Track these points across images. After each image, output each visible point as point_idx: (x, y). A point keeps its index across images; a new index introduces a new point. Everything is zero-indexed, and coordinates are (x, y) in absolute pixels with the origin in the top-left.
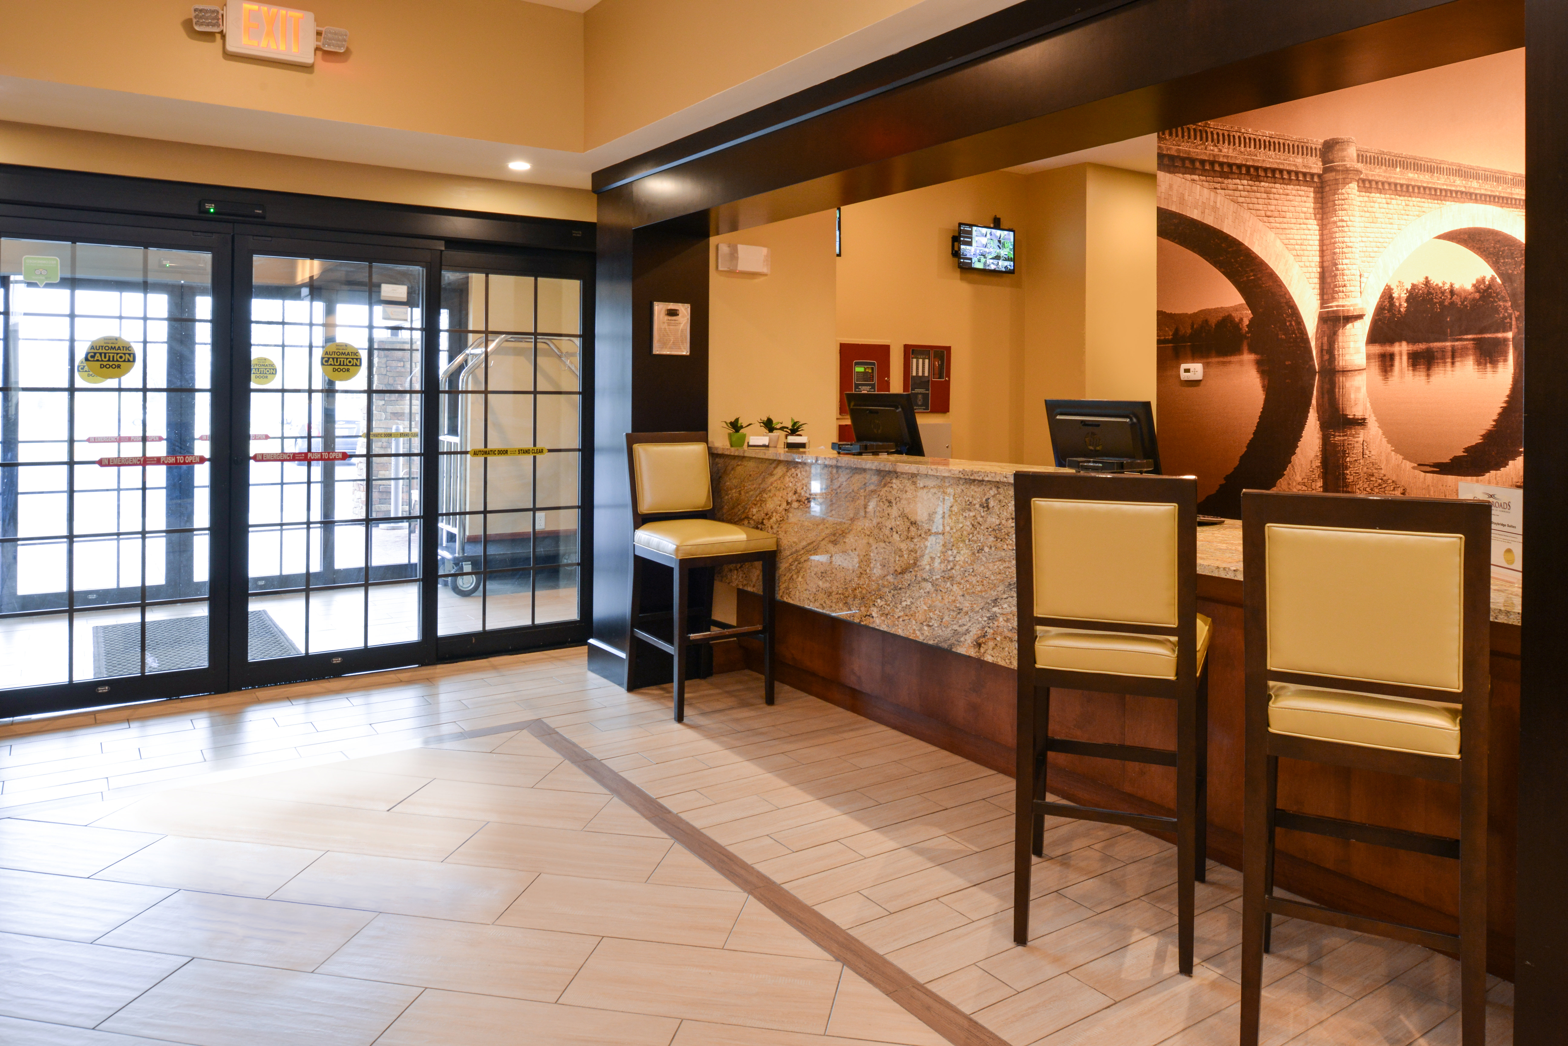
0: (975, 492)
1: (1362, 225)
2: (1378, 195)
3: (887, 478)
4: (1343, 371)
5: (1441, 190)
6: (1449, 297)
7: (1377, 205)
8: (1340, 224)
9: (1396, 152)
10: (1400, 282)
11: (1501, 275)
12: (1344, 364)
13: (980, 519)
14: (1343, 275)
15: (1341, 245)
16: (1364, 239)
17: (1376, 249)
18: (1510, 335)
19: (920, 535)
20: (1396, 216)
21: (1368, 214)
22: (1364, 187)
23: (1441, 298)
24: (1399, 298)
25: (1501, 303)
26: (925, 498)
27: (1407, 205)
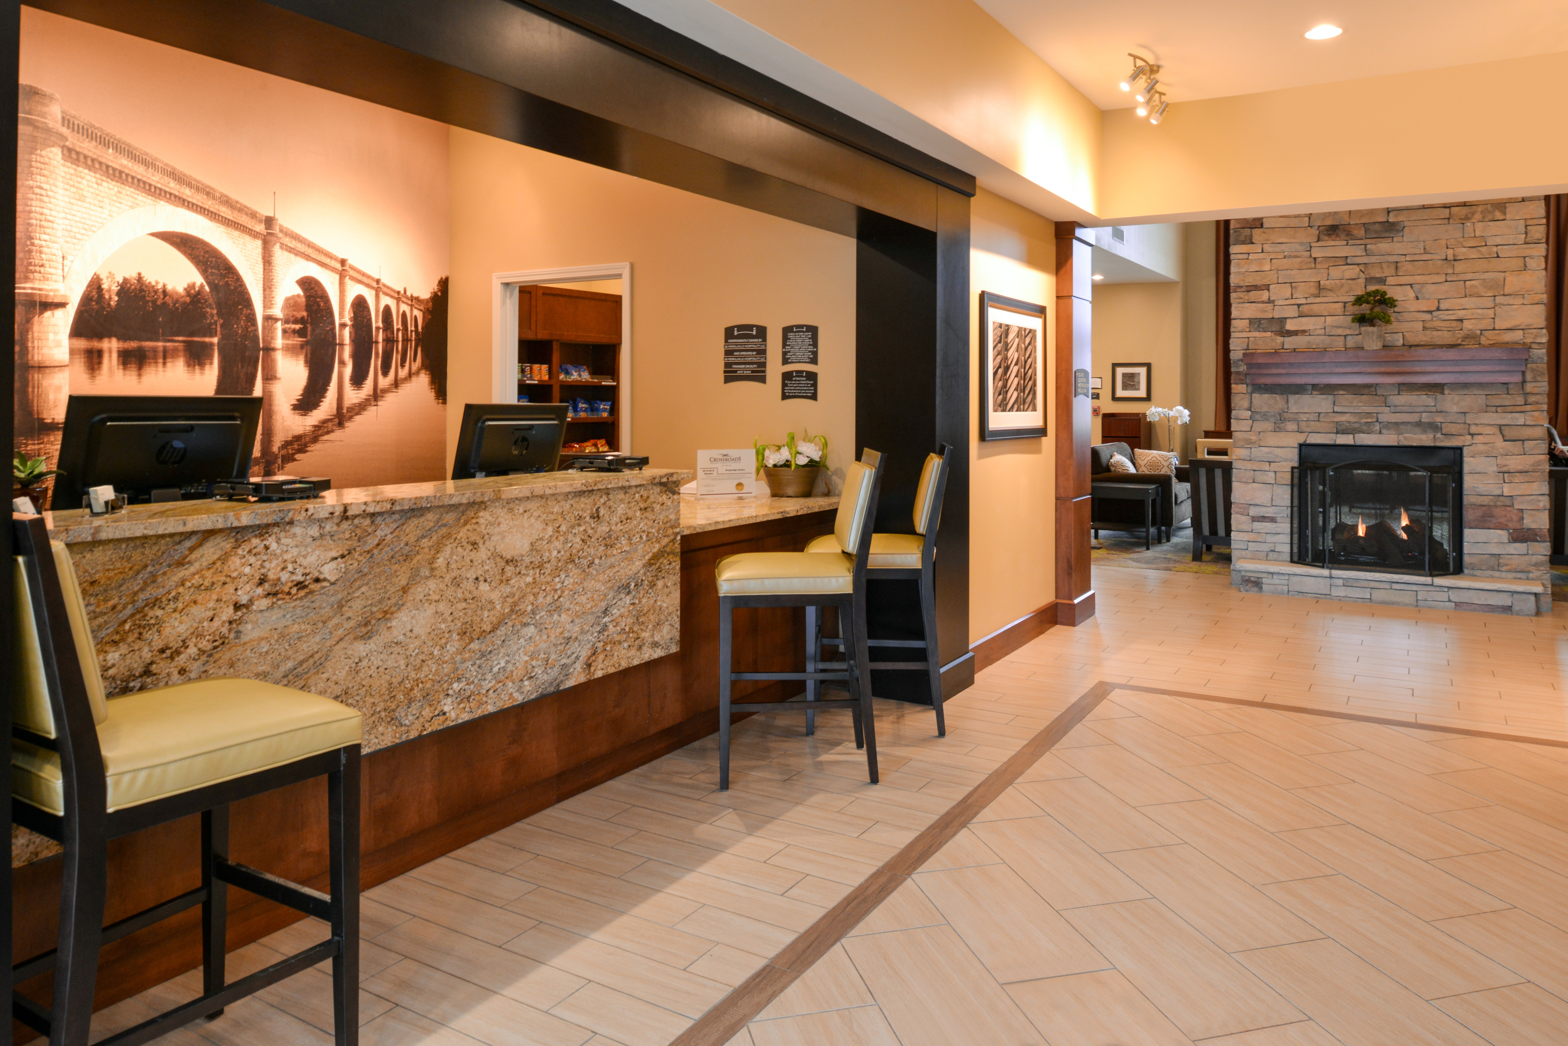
0: (586, 504)
1: (67, 199)
2: (86, 171)
3: (468, 512)
4: (39, 367)
5: (155, 187)
6: (162, 297)
7: (85, 182)
8: (37, 190)
9: (109, 131)
10: (110, 273)
11: (209, 283)
12: (40, 358)
13: (590, 532)
14: (41, 252)
15: (38, 216)
16: (69, 217)
17: (83, 231)
18: (215, 340)
19: (520, 573)
20: (106, 201)
21: (73, 190)
22: (70, 157)
23: (154, 296)
24: (109, 290)
25: (209, 310)
26: (526, 526)
27: (119, 192)
